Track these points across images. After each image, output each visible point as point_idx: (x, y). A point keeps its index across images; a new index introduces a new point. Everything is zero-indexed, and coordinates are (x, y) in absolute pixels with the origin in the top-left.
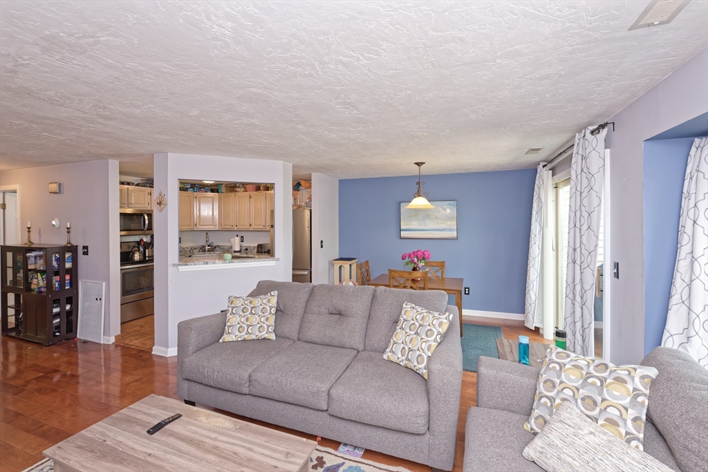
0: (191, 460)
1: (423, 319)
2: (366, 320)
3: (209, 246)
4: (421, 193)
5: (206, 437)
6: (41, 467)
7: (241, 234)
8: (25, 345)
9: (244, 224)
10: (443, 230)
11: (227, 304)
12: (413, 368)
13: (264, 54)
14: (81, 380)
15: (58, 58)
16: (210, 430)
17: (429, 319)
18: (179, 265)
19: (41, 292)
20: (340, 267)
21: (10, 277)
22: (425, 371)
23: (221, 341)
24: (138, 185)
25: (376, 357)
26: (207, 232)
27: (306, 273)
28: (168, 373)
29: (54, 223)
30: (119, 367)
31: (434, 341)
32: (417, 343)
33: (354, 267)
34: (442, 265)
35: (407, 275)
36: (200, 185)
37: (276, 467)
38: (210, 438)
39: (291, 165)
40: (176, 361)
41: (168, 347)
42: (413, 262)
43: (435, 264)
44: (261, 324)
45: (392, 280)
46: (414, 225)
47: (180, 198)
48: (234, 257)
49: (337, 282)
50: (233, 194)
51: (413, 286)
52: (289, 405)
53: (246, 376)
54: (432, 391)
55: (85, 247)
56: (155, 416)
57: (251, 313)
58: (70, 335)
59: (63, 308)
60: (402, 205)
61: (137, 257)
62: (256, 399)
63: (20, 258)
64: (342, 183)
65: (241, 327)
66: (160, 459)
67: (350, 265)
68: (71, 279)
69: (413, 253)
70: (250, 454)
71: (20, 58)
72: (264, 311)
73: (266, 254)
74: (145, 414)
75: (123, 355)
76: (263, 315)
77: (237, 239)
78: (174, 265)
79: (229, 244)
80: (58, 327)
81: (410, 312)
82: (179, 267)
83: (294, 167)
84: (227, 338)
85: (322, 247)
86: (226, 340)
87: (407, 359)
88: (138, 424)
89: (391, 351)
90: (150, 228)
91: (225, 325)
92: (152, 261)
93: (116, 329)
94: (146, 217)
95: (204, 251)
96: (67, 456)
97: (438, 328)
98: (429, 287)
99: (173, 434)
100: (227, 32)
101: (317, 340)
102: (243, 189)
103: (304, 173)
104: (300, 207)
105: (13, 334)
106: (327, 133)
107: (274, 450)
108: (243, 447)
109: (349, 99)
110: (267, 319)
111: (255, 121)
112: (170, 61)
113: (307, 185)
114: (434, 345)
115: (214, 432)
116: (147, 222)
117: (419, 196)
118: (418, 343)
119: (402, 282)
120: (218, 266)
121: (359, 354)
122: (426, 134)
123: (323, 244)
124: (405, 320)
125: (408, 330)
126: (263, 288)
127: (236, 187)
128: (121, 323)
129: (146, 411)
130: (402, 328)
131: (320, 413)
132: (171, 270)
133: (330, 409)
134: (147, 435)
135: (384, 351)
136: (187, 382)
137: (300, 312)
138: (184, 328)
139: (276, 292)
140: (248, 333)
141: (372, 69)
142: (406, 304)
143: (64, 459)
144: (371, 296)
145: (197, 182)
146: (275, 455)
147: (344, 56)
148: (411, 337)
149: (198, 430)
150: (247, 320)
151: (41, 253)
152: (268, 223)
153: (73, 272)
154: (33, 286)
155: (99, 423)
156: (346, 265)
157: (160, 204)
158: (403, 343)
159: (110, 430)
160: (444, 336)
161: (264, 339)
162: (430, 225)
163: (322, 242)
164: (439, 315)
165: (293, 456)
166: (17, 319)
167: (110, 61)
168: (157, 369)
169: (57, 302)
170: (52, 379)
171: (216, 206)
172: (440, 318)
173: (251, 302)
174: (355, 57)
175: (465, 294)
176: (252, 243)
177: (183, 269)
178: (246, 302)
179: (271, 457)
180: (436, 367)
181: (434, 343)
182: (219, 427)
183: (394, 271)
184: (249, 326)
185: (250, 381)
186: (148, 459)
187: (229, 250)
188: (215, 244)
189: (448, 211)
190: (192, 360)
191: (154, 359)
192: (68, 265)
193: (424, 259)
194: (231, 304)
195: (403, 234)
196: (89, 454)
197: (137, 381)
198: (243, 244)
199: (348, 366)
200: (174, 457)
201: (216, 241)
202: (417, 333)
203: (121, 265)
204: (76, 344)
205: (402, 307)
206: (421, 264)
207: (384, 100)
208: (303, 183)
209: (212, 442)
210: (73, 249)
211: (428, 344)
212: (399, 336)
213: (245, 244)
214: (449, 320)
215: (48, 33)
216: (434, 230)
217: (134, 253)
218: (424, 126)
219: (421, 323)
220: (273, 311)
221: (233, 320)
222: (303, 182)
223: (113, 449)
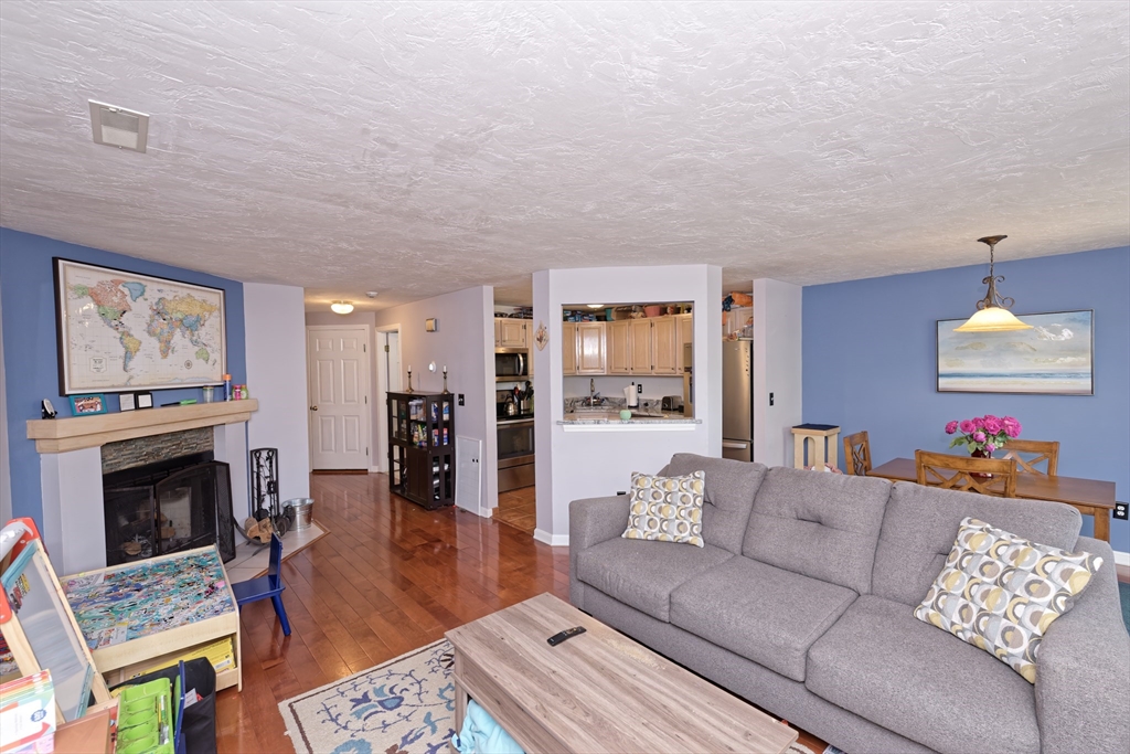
0: (605, 697)
1: (1015, 556)
2: (874, 539)
3: (595, 398)
4: (996, 299)
5: (620, 669)
6: (435, 649)
7: (638, 381)
8: (410, 506)
9: (644, 368)
10: (1051, 375)
11: (630, 484)
12: (992, 650)
13: (703, 93)
14: (460, 555)
15: (448, 166)
16: (623, 660)
17: (1034, 558)
18: (564, 423)
19: (421, 447)
20: (806, 439)
21: (395, 428)
22: (1024, 663)
23: (623, 536)
24: (511, 316)
25: (898, 612)
26: (592, 377)
27: (743, 446)
28: (552, 567)
29: (431, 367)
30: (496, 547)
31: (1050, 607)
32: (1001, 602)
33: (833, 441)
34: (1050, 449)
35: (961, 465)
36: (583, 311)
37: (731, 749)
38: (626, 672)
39: (720, 269)
40: (567, 552)
41: (552, 533)
42: (972, 438)
43: (1030, 447)
44: (682, 520)
45: (923, 469)
46: (972, 364)
47: (564, 329)
48: (633, 416)
49: (799, 465)
50: (626, 322)
51: (977, 486)
52: (733, 656)
53: (665, 595)
54: (1048, 709)
55: (461, 396)
56: (554, 623)
57: (665, 501)
58: (449, 500)
59: (442, 468)
60: (942, 327)
61: (512, 410)
62: (680, 632)
63: (403, 406)
64: (809, 292)
65: (651, 519)
66: (567, 682)
67: (826, 438)
68: (448, 434)
69: (976, 421)
70: (686, 714)
71: (415, 175)
72: (684, 499)
73: (677, 412)
74: (542, 616)
75: (501, 533)
76: (683, 506)
77: (633, 389)
78: (558, 422)
79: (621, 396)
80: (437, 489)
81: (979, 539)
82: (565, 426)
83: (725, 271)
84: (631, 532)
85: (772, 403)
86: (631, 536)
87: (976, 629)
88: (536, 628)
89: (935, 606)
90: (525, 372)
91: (629, 514)
92: (532, 415)
93: (494, 501)
94: (521, 358)
95: (589, 405)
96: (467, 645)
97: (1060, 581)
98: (1017, 492)
99: (577, 653)
100: (651, 74)
101: (777, 561)
102: (641, 314)
103: (741, 280)
104: (731, 337)
105: (399, 491)
106: (792, 206)
107: (725, 722)
108: (675, 700)
109: (847, 136)
110: (690, 514)
111: (673, 206)
112: (568, 140)
113: (745, 300)
114: (1049, 615)
115: (632, 665)
116: (522, 364)
117: (988, 306)
118: (1003, 604)
119: (949, 477)
120: (614, 427)
121: (861, 599)
122: (1020, 174)
123: (774, 399)
124: (967, 553)
125: (976, 573)
126: (681, 465)
127: (631, 311)
128: (499, 493)
129: (542, 612)
130: (959, 566)
131: (790, 684)
132: (554, 429)
133: (808, 681)
134: (548, 645)
135: (916, 604)
136: (582, 585)
137: (744, 508)
138: (577, 509)
139: (702, 474)
140: (661, 531)
141: (908, 67)
142: (969, 522)
143: (465, 648)
144: (885, 498)
145: (580, 307)
146: (726, 729)
147: (850, 58)
148: (986, 587)
149: (608, 655)
150: (660, 510)
151: (421, 402)
152: (680, 364)
153: (450, 425)
154: (415, 440)
155: (494, 614)
156: (818, 437)
157: (540, 340)
158: (963, 596)
159: (506, 627)
160: (1076, 601)
161: (687, 543)
162: (1013, 365)
163: (772, 395)
164: (1062, 553)
165: (756, 739)
166: (401, 475)
167: (500, 157)
168: (539, 558)
169: (436, 460)
170: (433, 548)
171: (604, 340)
172: (1063, 561)
173: (664, 485)
174: (874, 53)
175: (1115, 516)
176: (655, 394)
177: (568, 428)
178: (657, 484)
179: (719, 730)
180: (1058, 660)
181: (1048, 611)
182: (637, 660)
183: (929, 454)
184: (663, 520)
185: (670, 602)
186: (553, 676)
187: (620, 404)
188: (602, 396)
189: (1067, 334)
190: (589, 558)
191: (536, 544)
192: (446, 417)
193: (1003, 434)
194: (636, 484)
195: (943, 383)
196: (488, 650)
197: (520, 570)
198: (642, 396)
199: (840, 617)
200: (584, 686)
201: (604, 391)
202: (1000, 583)
203: (498, 419)
204: (454, 512)
205: (958, 527)
206: (995, 445)
207: (926, 124)
208: (736, 297)
209: (630, 680)
210: (448, 397)
211: (1031, 610)
212: (954, 581)
213: (644, 397)
214: (1092, 569)
215: (442, 137)
216: (1028, 375)
217: (508, 406)
218: (1019, 158)
219: (1012, 564)
220: (699, 501)
221: (640, 508)
222: (737, 295)
223: (512, 652)
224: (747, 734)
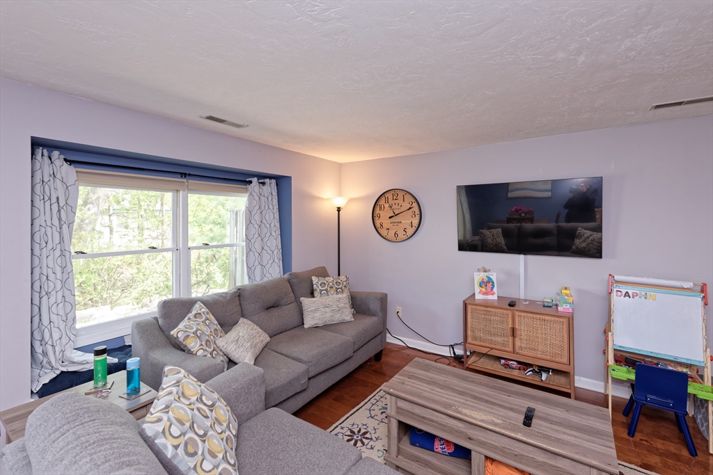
182: (472, 410)
224: (403, 384)
